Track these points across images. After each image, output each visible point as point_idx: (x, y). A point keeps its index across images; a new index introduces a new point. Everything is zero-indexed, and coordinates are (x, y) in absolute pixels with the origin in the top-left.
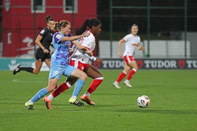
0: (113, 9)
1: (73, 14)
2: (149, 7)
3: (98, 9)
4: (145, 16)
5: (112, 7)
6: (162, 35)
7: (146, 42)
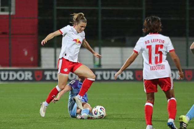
0: (58, 10)
1: (9, 15)
2: (100, 8)
3: (39, 9)
4: (95, 18)
5: (56, 8)
6: (116, 40)
7: (97, 49)
